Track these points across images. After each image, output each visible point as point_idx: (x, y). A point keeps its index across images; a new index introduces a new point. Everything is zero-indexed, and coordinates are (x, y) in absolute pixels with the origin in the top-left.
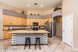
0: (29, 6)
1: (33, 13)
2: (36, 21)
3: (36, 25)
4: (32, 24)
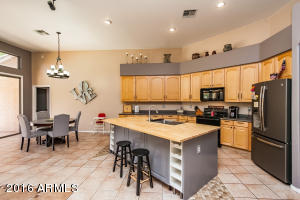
1: (201, 51)
2: (215, 79)
3: (216, 100)
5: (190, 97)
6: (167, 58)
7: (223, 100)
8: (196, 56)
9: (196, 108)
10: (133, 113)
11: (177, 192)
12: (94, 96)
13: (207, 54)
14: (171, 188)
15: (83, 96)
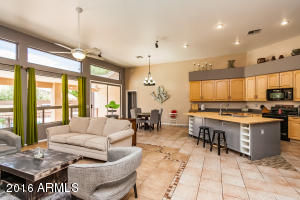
0: (237, 43)
4: (262, 96)
5: (256, 97)
6: (231, 64)
7: (292, 99)
8: (262, 60)
9: (262, 107)
10: (200, 110)
11: (246, 156)
12: (167, 97)
13: (274, 58)
14: (241, 154)
15: (159, 97)
